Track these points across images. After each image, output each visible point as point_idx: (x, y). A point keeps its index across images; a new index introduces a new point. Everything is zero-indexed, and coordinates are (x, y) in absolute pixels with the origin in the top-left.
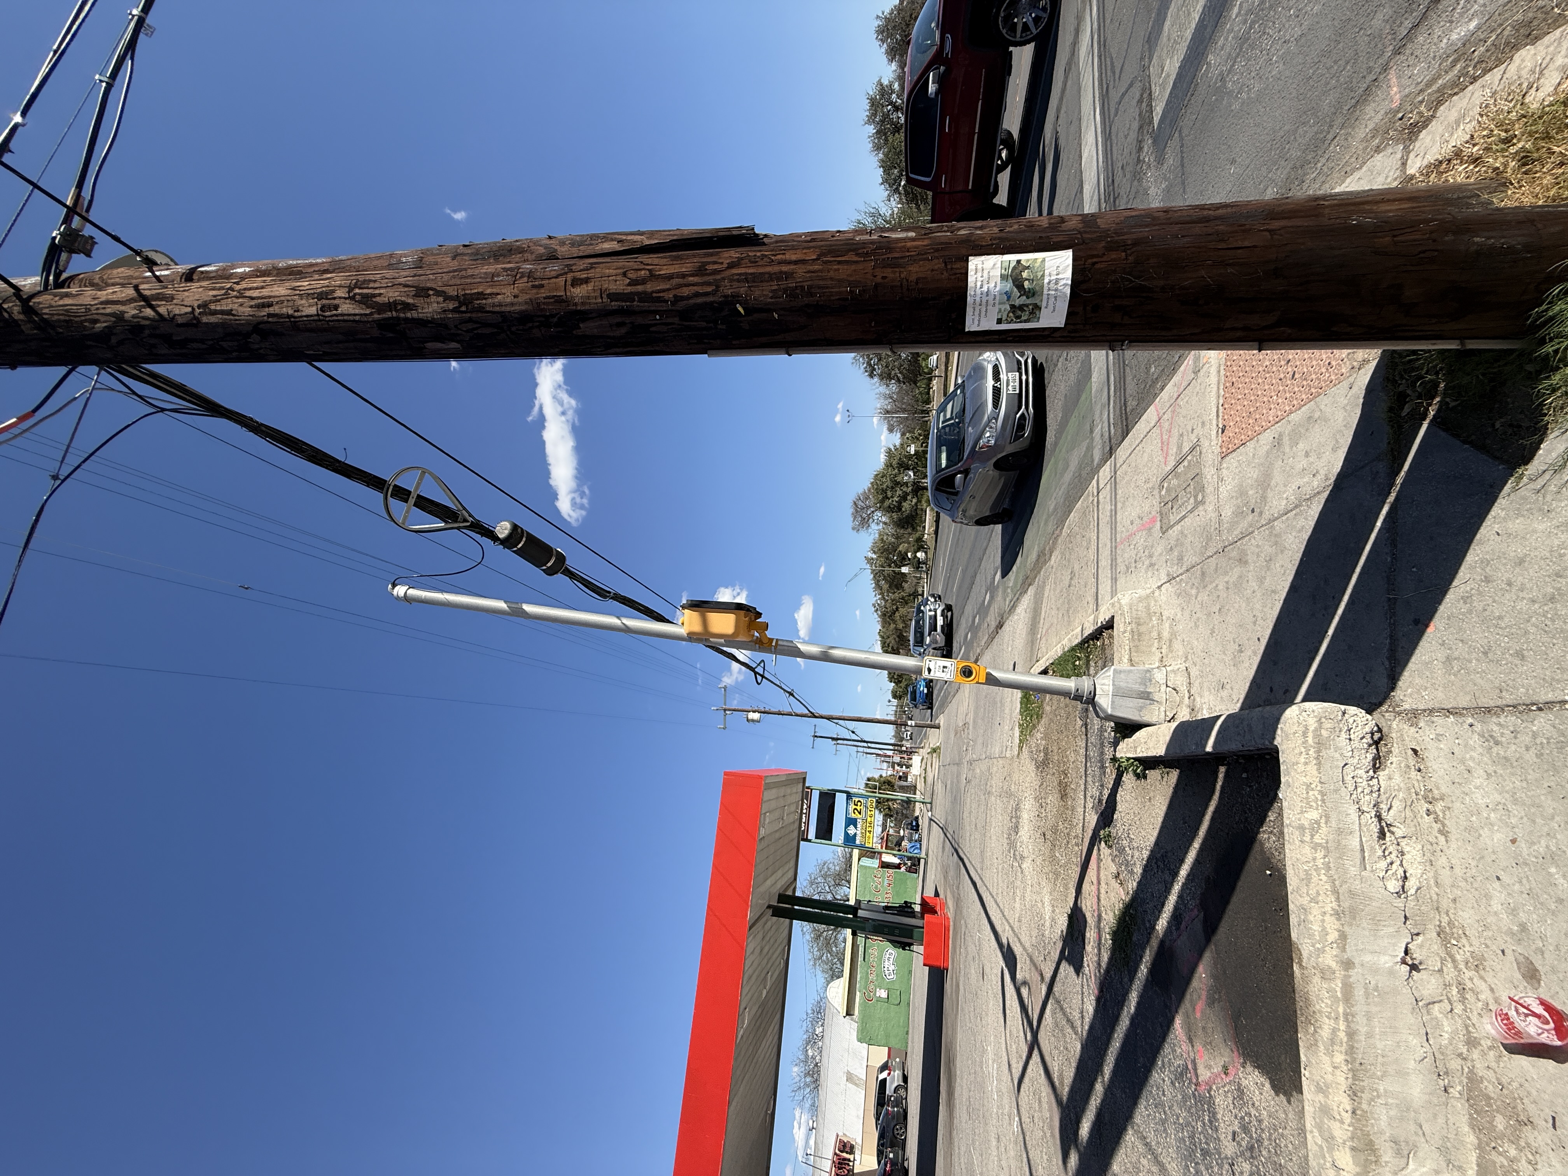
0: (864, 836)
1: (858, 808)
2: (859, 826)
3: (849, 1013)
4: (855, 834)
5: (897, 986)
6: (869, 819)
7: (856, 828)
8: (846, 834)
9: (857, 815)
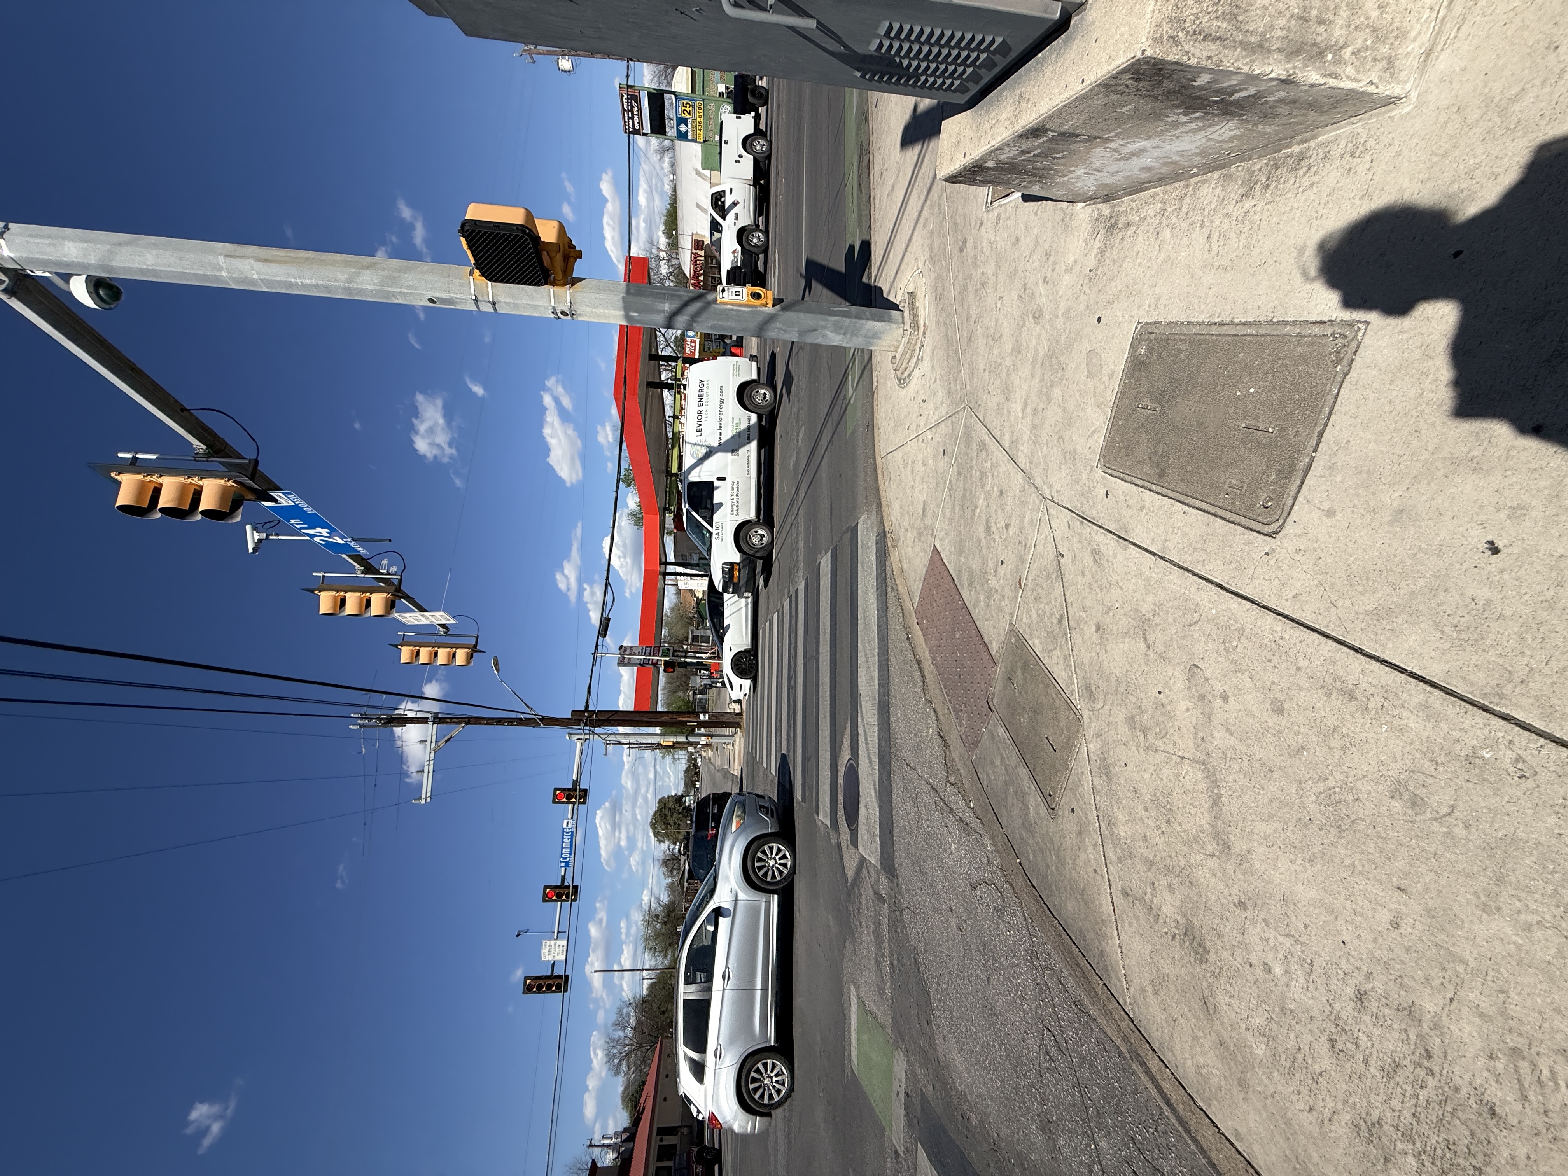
0: (694, 132)
1: (688, 109)
2: (689, 124)
4: (687, 131)
6: (698, 119)
7: (687, 126)
8: (679, 131)
9: (686, 116)
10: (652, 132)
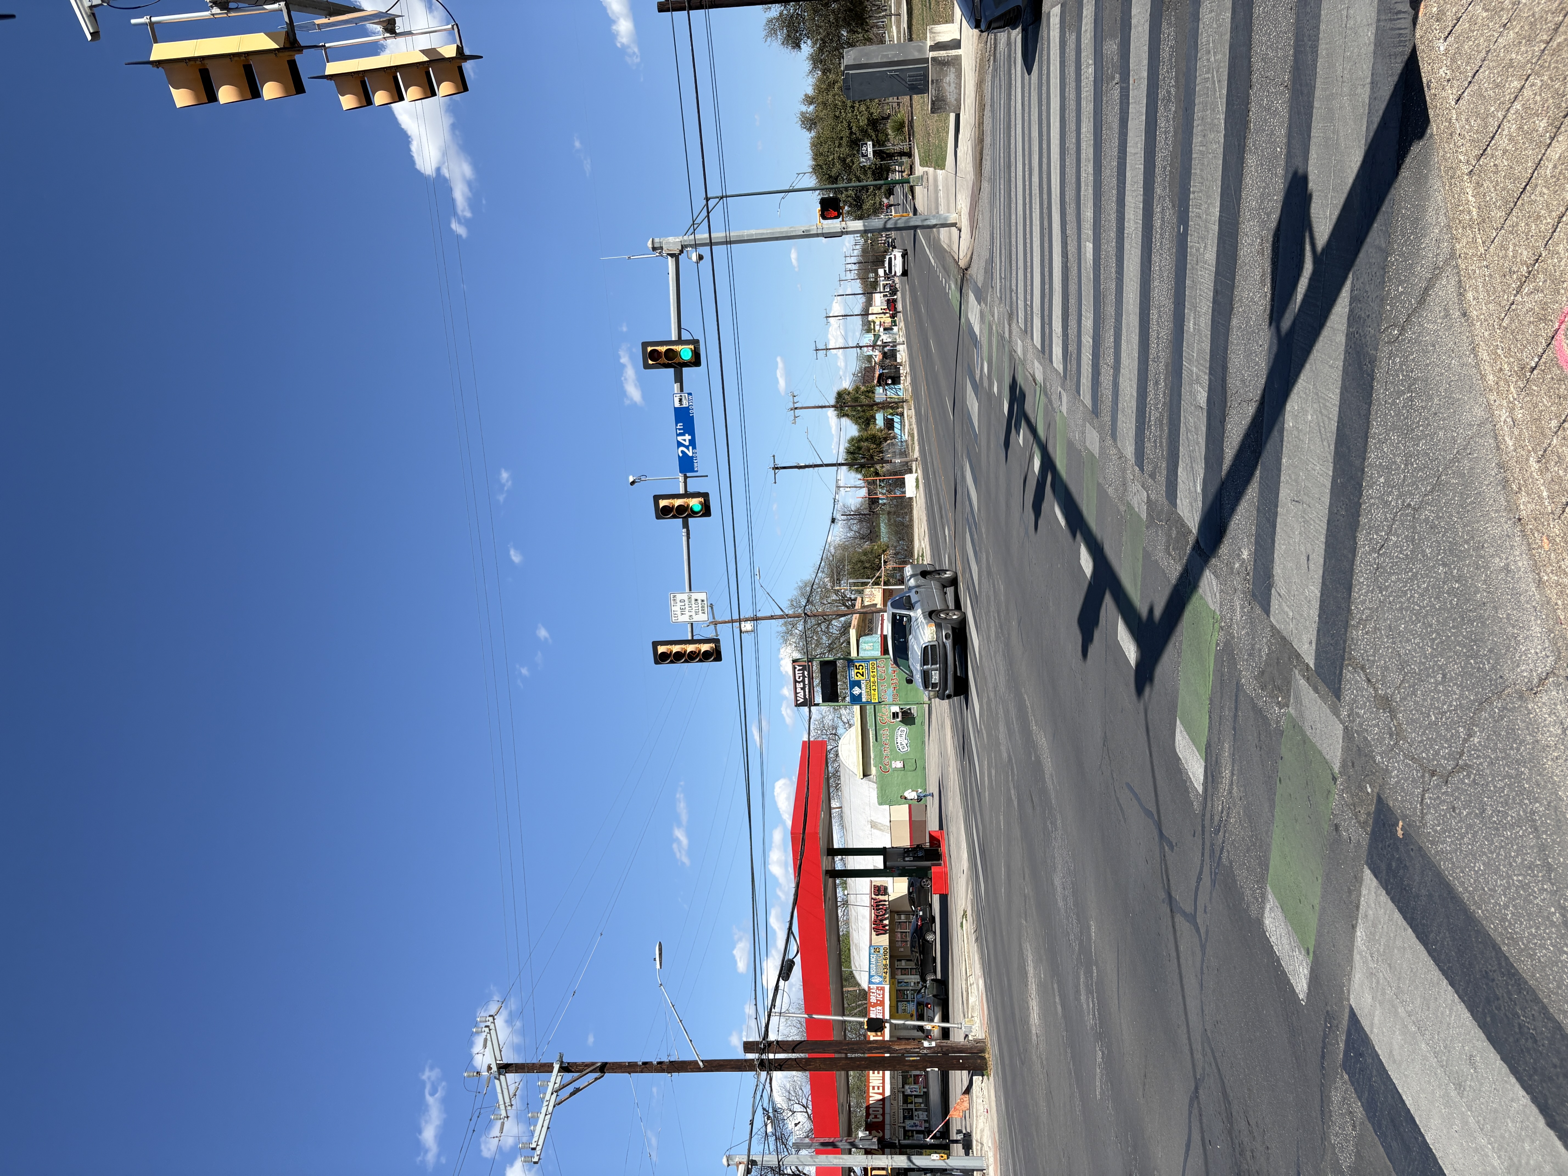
0: (869, 694)
1: (861, 671)
2: (863, 686)
3: (866, 775)
4: (861, 694)
5: (912, 756)
6: (872, 679)
7: (860, 688)
8: (852, 695)
9: (860, 678)
10: (824, 701)
